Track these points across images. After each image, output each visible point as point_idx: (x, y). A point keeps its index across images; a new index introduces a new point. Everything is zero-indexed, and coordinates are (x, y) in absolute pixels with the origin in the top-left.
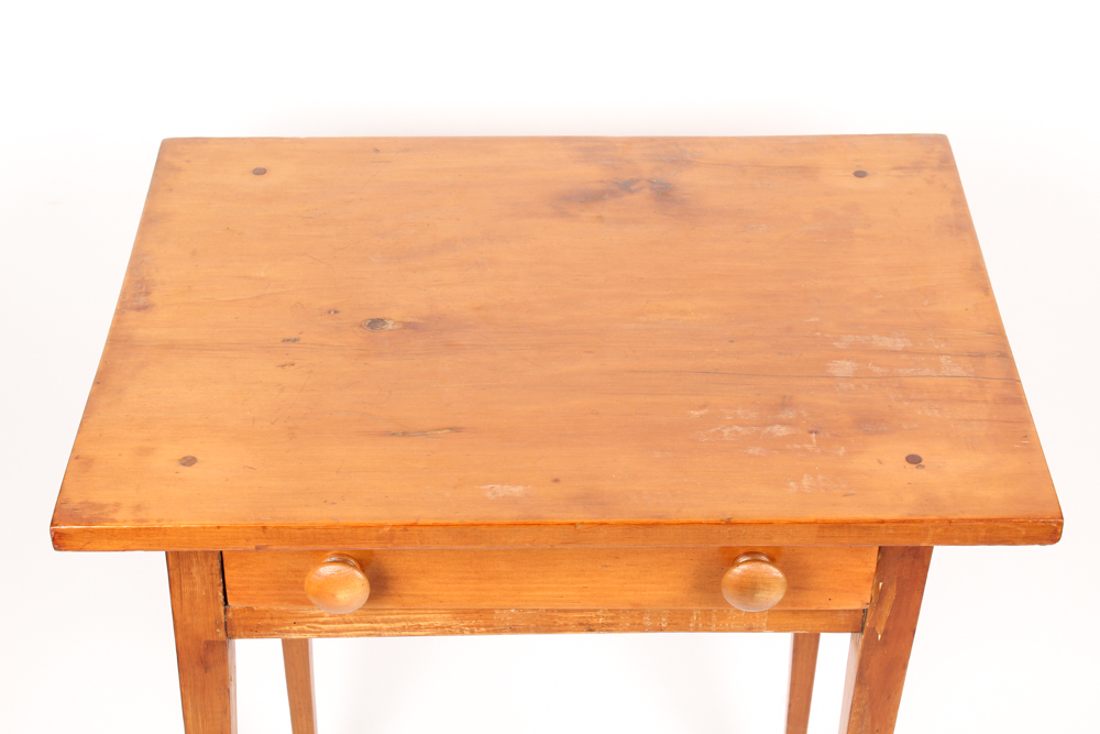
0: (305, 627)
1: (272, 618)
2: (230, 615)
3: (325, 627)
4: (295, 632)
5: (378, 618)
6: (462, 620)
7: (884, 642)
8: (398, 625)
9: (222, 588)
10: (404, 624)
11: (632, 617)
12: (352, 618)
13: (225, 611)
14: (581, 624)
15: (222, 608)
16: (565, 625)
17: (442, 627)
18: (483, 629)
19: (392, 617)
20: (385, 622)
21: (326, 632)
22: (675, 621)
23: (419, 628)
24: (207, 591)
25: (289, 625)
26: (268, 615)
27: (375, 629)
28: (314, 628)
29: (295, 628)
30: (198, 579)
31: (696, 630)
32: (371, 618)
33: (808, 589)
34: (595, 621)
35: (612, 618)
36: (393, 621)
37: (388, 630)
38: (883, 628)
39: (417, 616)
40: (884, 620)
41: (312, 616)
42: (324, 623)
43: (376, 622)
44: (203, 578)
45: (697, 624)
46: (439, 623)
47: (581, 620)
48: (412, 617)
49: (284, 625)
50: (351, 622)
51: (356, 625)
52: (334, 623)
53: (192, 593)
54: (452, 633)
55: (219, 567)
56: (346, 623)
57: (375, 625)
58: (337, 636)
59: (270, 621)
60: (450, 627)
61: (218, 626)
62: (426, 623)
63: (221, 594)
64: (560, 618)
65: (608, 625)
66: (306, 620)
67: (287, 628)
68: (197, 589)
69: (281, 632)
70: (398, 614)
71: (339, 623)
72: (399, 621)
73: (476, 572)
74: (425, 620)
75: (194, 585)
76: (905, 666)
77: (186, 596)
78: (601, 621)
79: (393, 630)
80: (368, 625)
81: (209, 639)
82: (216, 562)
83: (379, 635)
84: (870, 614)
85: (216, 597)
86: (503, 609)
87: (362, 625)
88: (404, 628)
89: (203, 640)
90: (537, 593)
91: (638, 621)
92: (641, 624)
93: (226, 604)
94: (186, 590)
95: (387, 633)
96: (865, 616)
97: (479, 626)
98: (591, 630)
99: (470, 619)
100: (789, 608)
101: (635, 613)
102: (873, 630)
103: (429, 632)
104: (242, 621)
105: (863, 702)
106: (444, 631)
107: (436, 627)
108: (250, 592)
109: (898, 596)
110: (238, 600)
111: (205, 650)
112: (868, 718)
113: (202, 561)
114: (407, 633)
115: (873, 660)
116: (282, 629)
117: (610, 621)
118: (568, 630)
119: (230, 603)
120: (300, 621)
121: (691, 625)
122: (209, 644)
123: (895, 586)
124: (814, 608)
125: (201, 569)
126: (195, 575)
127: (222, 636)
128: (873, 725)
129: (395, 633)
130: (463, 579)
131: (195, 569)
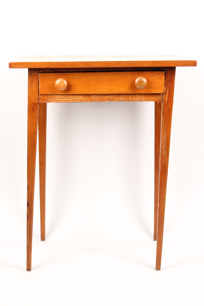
0: (54, 100)
2: (39, 96)
3: (58, 100)
5: (68, 97)
7: (167, 104)
8: (72, 99)
9: (38, 89)
14: (108, 99)
16: (105, 99)
18: (89, 100)
20: (70, 98)
22: (126, 98)
23: (76, 100)
24: (35, 90)
25: (51, 99)
27: (67, 100)
29: (52, 100)
30: (34, 87)
31: (130, 101)
32: (67, 97)
33: (152, 88)
34: (110, 98)
35: (114, 97)
36: (71, 98)
37: (70, 100)
38: (167, 100)
40: (167, 98)
42: (58, 99)
43: (68, 98)
44: (35, 87)
46: (80, 99)
47: (108, 98)
49: (50, 99)
50: (63, 98)
51: (64, 99)
52: (59, 98)
53: (32, 90)
54: (83, 102)
57: (68, 99)
59: (47, 98)
60: (82, 100)
61: (37, 99)
65: (113, 99)
66: (54, 98)
68: (33, 89)
70: (72, 96)
71: (61, 99)
72: (72, 98)
73: (88, 85)
74: (77, 98)
75: (33, 88)
76: (172, 110)
77: (31, 91)
78: (112, 98)
79: (71, 100)
80: (66, 99)
81: (35, 102)
82: (38, 82)
83: (68, 102)
84: (164, 96)
85: (37, 91)
86: (93, 95)
87: (65, 99)
88: (73, 100)
89: (33, 103)
90: (100, 90)
91: (119, 98)
92: (119, 99)
93: (38, 94)
94: (31, 89)
95: (70, 101)
96: (163, 97)
97: (88, 100)
98: (110, 101)
99: (86, 98)
100: (148, 93)
101: (118, 96)
102: (165, 100)
103: (78, 101)
104: (41, 98)
105: (164, 120)
106: (81, 101)
107: (80, 100)
108: (43, 90)
109: (169, 91)
110: (41, 92)
111: (34, 105)
112: (165, 125)
113: (35, 82)
114: (74, 101)
115: (166, 109)
116: (49, 100)
117: (114, 98)
118: (105, 101)
119: (39, 93)
120: (53, 98)
121: (129, 99)
122: (35, 104)
123: (168, 89)
124: (153, 93)
125: (34, 84)
126: (33, 85)
127: (37, 102)
128: (167, 127)
129: (71, 101)
130: (85, 86)
131: (33, 84)
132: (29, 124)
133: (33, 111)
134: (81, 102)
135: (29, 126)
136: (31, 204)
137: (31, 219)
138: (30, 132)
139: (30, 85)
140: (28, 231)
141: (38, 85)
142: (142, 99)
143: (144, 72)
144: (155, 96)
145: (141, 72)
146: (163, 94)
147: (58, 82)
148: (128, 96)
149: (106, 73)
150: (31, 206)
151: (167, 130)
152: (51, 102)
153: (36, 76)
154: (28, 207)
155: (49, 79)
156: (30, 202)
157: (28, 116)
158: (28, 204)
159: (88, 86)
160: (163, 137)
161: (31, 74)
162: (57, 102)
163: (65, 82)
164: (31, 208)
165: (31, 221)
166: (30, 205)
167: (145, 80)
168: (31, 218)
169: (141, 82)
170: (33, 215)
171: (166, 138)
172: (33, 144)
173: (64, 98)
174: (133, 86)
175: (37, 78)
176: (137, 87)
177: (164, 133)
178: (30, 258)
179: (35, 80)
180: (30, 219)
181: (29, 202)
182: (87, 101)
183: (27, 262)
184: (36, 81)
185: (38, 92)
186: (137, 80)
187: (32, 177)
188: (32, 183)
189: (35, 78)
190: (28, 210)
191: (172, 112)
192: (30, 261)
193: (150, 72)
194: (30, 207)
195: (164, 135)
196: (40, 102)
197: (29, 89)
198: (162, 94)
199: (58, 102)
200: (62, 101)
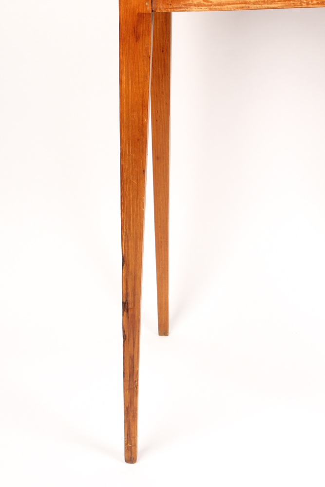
3: (214, 1)
21: (215, 5)
27: (245, 3)
28: (207, 1)
58: (221, 10)
67: (190, 2)
69: (186, 5)
79: (258, 3)
81: (141, 11)
83: (248, 8)
89: (137, 12)
95: (253, 6)
103: (280, 4)
111: (138, 21)
114: (266, 6)
122: (141, 16)
127: (149, 8)
129: (258, 6)
132: (124, 79)
133: (137, 38)
134: (289, 7)
135: (124, 85)
136: (134, 305)
137: (134, 343)
138: (127, 103)
140: (128, 371)
150: (133, 309)
152: (194, 8)
154: (125, 313)
156: (130, 299)
157: (121, 53)
158: (125, 305)
162: (210, 10)
164: (133, 316)
165: (134, 346)
166: (130, 306)
168: (134, 339)
170: (139, 331)
172: (138, 140)
178: (133, 435)
180: (131, 341)
181: (127, 300)
182: (308, 4)
183: (126, 444)
187: (136, 233)
188: (136, 249)
190: (126, 319)
192: (133, 443)
194: (130, 312)
196: (158, 11)
199: (216, 10)
200: (228, 6)
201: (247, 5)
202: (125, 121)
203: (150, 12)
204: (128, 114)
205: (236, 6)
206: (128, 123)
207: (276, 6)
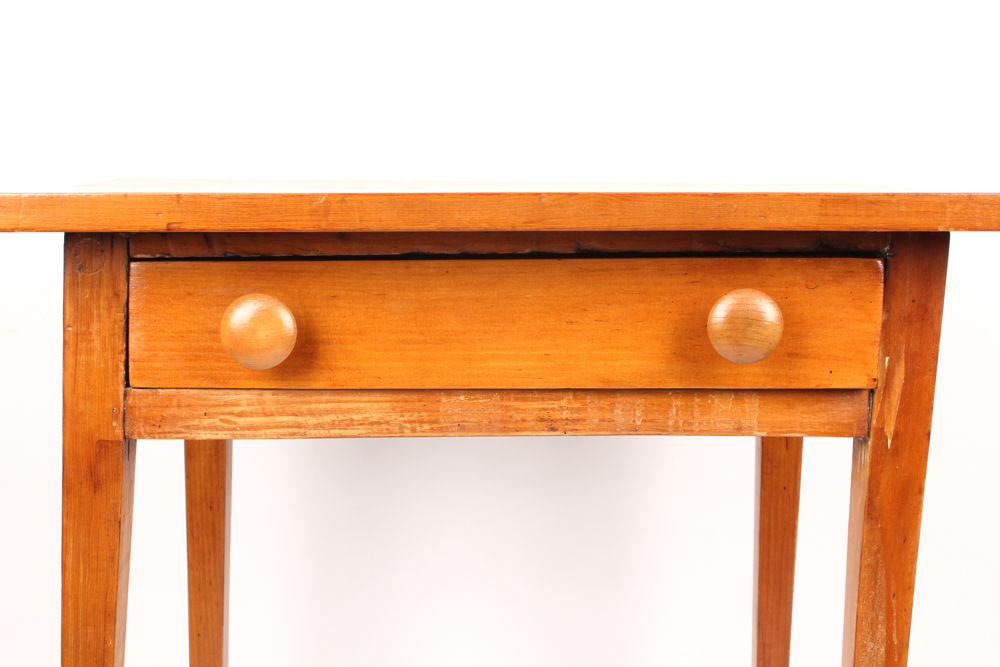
0: (217, 421)
1: (179, 406)
2: (130, 401)
3: (241, 421)
4: (205, 429)
5: (304, 407)
6: (403, 411)
7: (896, 451)
8: (327, 419)
9: (123, 357)
10: (334, 417)
11: (601, 409)
12: (273, 408)
13: (125, 395)
14: (542, 420)
15: (122, 388)
16: (523, 420)
17: (378, 423)
18: (426, 427)
19: (321, 406)
20: (312, 413)
21: (242, 429)
22: (651, 416)
23: (351, 423)
24: (106, 363)
25: (197, 417)
26: (175, 403)
27: (299, 426)
28: (228, 422)
29: (206, 422)
30: (97, 344)
31: (676, 431)
32: (296, 407)
33: (805, 357)
34: (557, 415)
35: (578, 410)
36: (321, 413)
37: (315, 428)
38: (892, 428)
39: (350, 405)
40: (894, 415)
41: (226, 405)
42: (241, 415)
43: (302, 414)
44: (103, 342)
45: (676, 422)
46: (375, 417)
47: (543, 414)
48: (344, 406)
49: (193, 417)
51: (278, 419)
52: (251, 414)
53: (88, 364)
54: (390, 434)
55: (123, 324)
56: (266, 415)
57: (300, 419)
58: (254, 437)
59: (176, 411)
60: (387, 423)
61: (115, 418)
62: (360, 417)
63: (122, 367)
64: (517, 410)
65: (574, 421)
66: (218, 410)
67: (196, 422)
68: (95, 357)
69: (188, 427)
70: (327, 402)
71: (258, 414)
72: (328, 412)
73: (422, 333)
74: (359, 411)
75: (91, 350)
76: (921, 491)
77: (82, 368)
78: (565, 414)
79: (321, 426)
80: (292, 418)
81: (103, 437)
82: (121, 315)
83: (304, 436)
84: (877, 407)
85: (116, 371)
86: (449, 392)
87: (285, 419)
88: (333, 425)
89: (96, 439)
90: (492, 364)
91: (608, 416)
92: (610, 421)
93: (128, 385)
94: (82, 358)
95: (312, 432)
96: (871, 411)
97: (422, 422)
98: (553, 429)
99: (413, 411)
100: (784, 386)
101: (605, 402)
102: (881, 431)
103: (362, 430)
104: (144, 411)
105: (875, 548)
106: (380, 429)
107: (372, 423)
108: (158, 365)
109: (907, 379)
110: (142, 377)
111: (98, 455)
112: (882, 574)
113: (104, 313)
114: (337, 432)
115: (884, 480)
116: (191, 423)
117: (576, 416)
118: (526, 429)
119: (131, 383)
120: (211, 410)
121: (670, 423)
122: (103, 445)
123: (903, 363)
124: (813, 385)
125: (103, 326)
126: (94, 336)
127: (119, 432)
128: (888, 587)
129: (322, 432)
130: (404, 342)
131: (95, 327)
133: (96, 486)
134: (380, 434)
135: (69, 575)
138: (76, 609)
139: (77, 334)
141: (121, 332)
142: (745, 423)
143: (759, 261)
144: (822, 405)
145: (745, 261)
146: (872, 392)
147: (243, 313)
148: (663, 400)
149: (529, 262)
151: (889, 603)
153: (114, 279)
155: (190, 294)
157: (66, 514)
159: (425, 342)
160: (864, 646)
161: (81, 268)
162: (235, 436)
163: (287, 320)
167: (769, 310)
169: (742, 322)
171: (883, 650)
173: (280, 415)
174: (693, 340)
175: (117, 295)
176: (722, 347)
177: (873, 625)
179: (103, 303)
182: (414, 430)
184: (110, 308)
185: (122, 374)
186: (720, 312)
189: (106, 291)
191: (920, 503)
193: (800, 260)
195: (874, 634)
196: (136, 437)
197: (71, 360)
198: (865, 395)
199: (244, 436)
200: (267, 431)
201: (302, 431)
202: (71, 643)
203: (121, 438)
204: (77, 630)
205: (281, 430)
206: (77, 646)
207: (355, 432)
